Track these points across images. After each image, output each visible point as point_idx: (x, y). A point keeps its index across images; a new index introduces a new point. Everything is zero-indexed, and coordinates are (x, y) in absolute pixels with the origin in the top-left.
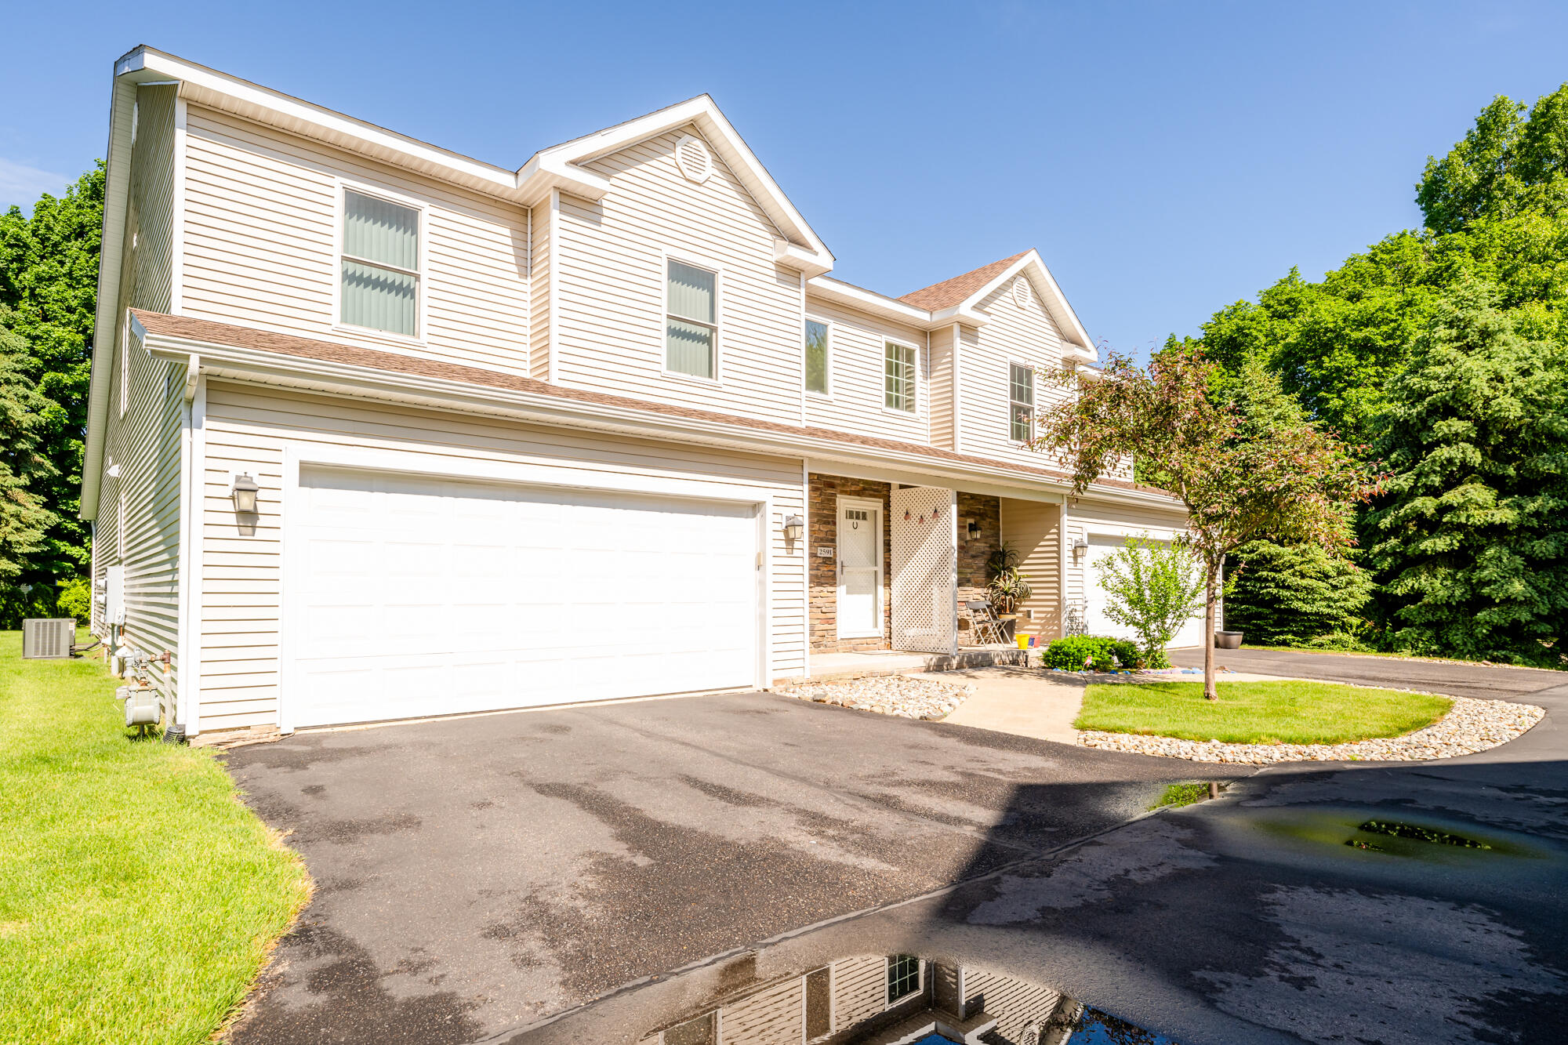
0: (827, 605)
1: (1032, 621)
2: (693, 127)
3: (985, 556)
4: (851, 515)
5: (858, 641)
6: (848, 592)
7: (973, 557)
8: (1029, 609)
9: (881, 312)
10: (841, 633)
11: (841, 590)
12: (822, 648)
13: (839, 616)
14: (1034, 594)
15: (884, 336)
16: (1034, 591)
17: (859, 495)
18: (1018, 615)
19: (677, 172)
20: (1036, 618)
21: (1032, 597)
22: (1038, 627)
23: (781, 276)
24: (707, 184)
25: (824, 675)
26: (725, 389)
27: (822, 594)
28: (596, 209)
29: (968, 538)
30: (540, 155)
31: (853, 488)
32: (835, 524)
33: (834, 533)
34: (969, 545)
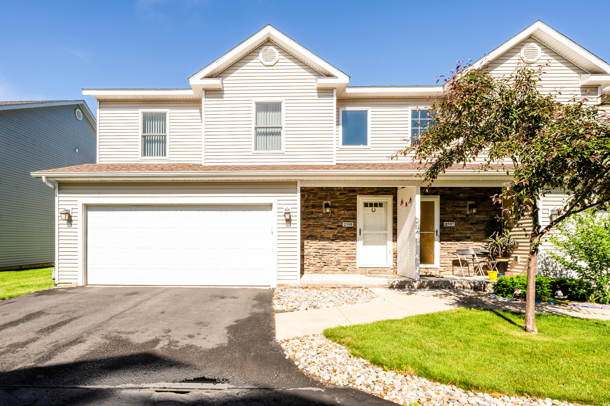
0: (349, 250)
1: (519, 263)
2: (268, 41)
3: (486, 223)
4: (366, 205)
5: (372, 269)
6: (364, 244)
7: (472, 224)
8: (516, 255)
9: (407, 95)
10: (358, 265)
11: (359, 244)
12: (347, 271)
13: (358, 257)
14: (520, 246)
15: (409, 107)
16: (520, 244)
17: (373, 195)
18: (511, 259)
19: (261, 64)
20: (520, 262)
21: (519, 248)
22: (523, 267)
23: (320, 94)
24: (277, 64)
25: (310, 285)
26: (286, 153)
27: (346, 245)
28: (222, 92)
29: (468, 213)
30: (190, 79)
31: (369, 191)
32: (356, 210)
33: (355, 215)
34: (469, 217)
